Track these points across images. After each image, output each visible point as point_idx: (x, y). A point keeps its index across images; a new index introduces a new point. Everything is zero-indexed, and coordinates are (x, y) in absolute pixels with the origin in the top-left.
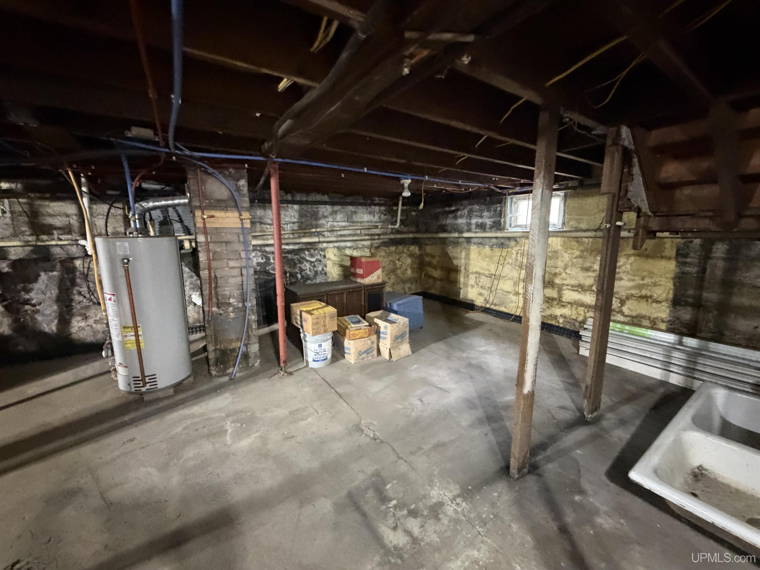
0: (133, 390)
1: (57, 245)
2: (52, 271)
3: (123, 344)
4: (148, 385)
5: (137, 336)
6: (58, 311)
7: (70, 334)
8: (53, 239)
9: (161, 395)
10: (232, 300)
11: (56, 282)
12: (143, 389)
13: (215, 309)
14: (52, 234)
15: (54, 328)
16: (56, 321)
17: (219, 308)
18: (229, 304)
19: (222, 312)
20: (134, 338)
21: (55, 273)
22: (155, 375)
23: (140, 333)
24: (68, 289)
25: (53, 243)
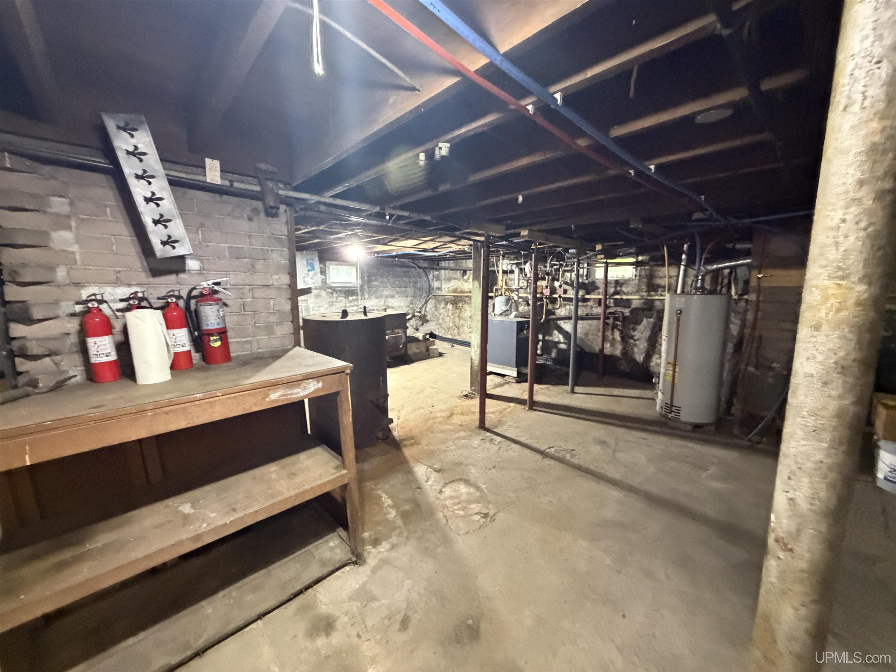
0: (663, 413)
1: (658, 299)
2: (651, 318)
3: (665, 374)
4: (673, 413)
5: (674, 371)
6: (647, 347)
7: (650, 366)
8: (657, 295)
9: (681, 426)
10: (775, 365)
11: (651, 326)
12: (670, 415)
13: (751, 369)
14: (658, 291)
15: (642, 359)
16: (644, 355)
17: (757, 368)
18: (770, 369)
19: (759, 374)
20: (671, 373)
21: (652, 320)
22: (680, 408)
23: (677, 370)
24: (656, 333)
25: (657, 297)
